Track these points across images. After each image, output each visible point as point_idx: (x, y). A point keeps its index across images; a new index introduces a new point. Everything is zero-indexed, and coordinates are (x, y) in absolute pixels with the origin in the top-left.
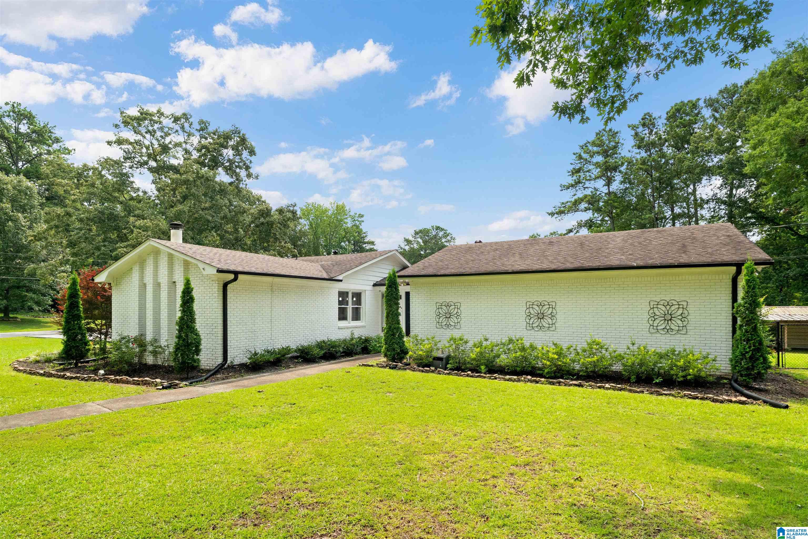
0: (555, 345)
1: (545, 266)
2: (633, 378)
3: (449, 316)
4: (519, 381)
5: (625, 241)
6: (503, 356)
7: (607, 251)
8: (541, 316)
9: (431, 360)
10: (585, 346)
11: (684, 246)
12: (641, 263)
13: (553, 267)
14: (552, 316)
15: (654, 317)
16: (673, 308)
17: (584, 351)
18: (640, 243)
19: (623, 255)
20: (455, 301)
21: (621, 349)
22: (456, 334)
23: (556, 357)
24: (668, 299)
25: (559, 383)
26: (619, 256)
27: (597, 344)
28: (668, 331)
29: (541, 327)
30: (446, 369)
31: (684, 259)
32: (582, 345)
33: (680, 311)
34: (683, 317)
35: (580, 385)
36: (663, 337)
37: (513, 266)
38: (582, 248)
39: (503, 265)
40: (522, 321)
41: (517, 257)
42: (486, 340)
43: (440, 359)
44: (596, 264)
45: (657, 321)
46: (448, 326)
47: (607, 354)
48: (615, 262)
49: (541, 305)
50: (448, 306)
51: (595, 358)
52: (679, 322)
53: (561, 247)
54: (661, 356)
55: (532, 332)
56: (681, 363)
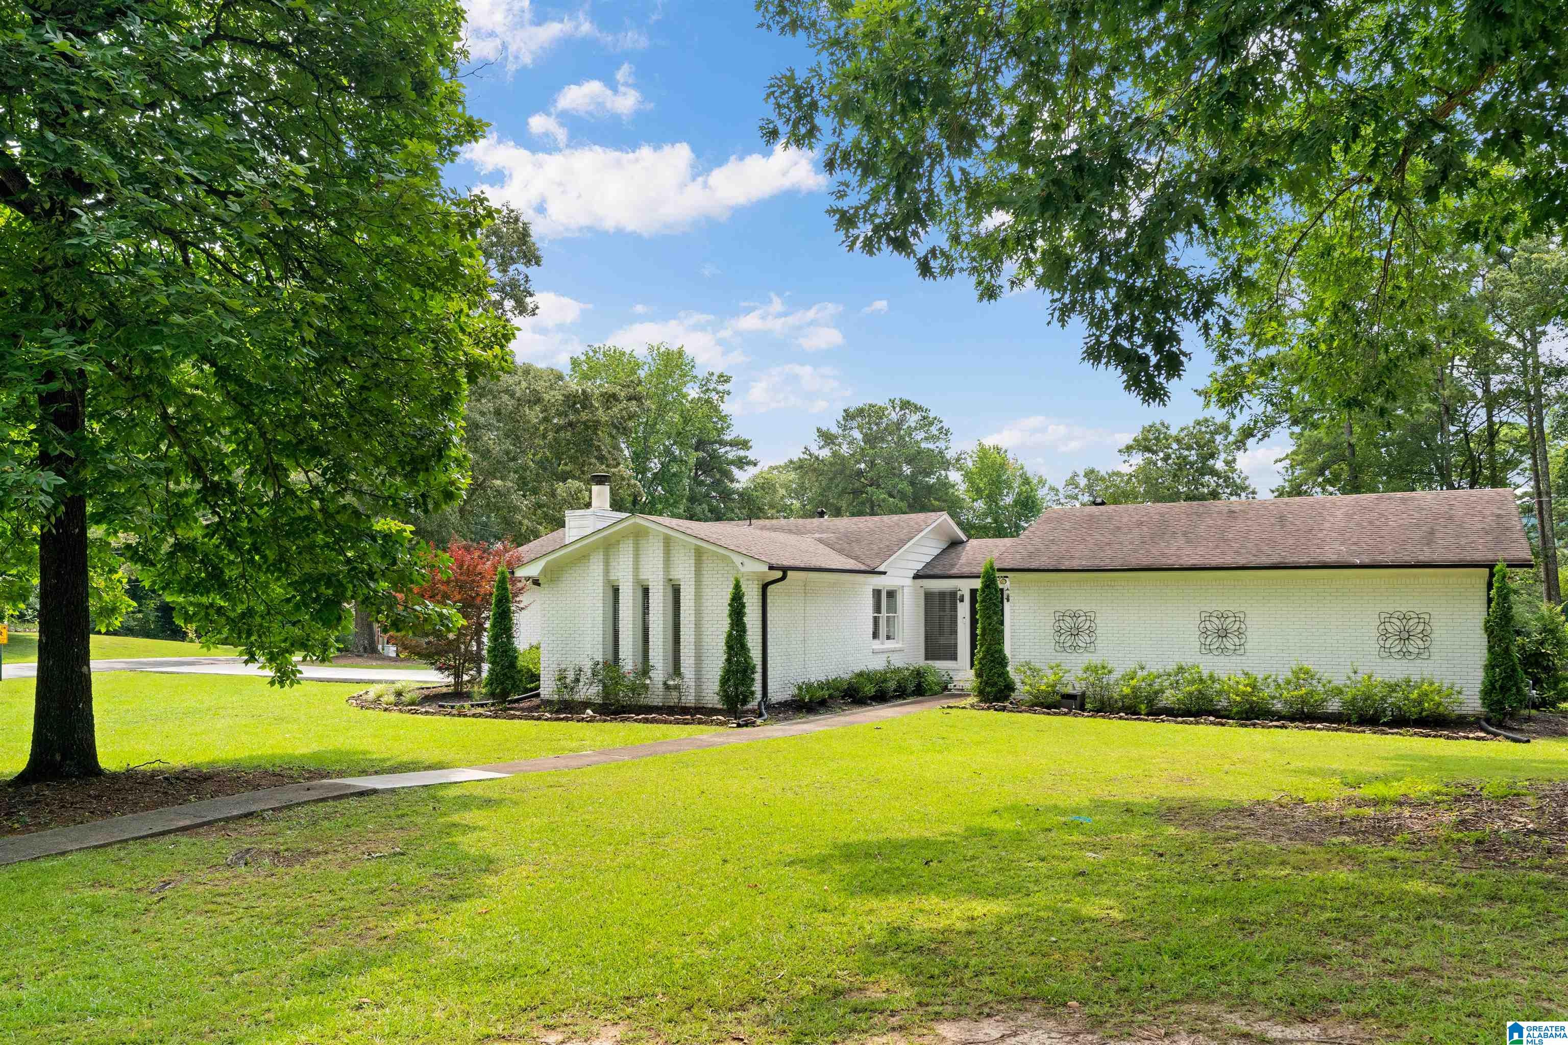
0: (1246, 674)
1: (1228, 560)
2: (1354, 718)
3: (1075, 632)
4: (1197, 723)
5: (1349, 517)
6: (1169, 693)
7: (1320, 535)
8: (1223, 634)
9: (1058, 698)
10: (1290, 675)
11: (1432, 532)
12: (1366, 560)
13: (1242, 561)
14: (1240, 633)
15: (1385, 635)
16: (1411, 622)
17: (1288, 682)
18: (1371, 523)
19: (1342, 544)
20: (1086, 609)
21: (1339, 681)
22: (1094, 659)
23: (1249, 689)
24: (1404, 610)
25: (1254, 725)
26: (1336, 546)
27: (1306, 673)
28: (1405, 654)
29: (1223, 650)
30: (1083, 710)
31: (1425, 555)
32: (1285, 674)
33: (1421, 627)
34: (1424, 636)
35: (1283, 727)
36: (1398, 663)
37: (1179, 557)
38: (1283, 526)
39: (1163, 555)
40: (1194, 640)
41: (1181, 541)
42: (1142, 668)
43: (1072, 697)
44: (1304, 560)
45: (1390, 641)
46: (1075, 647)
47: (1320, 688)
48: (1331, 558)
49: (1222, 617)
50: (1075, 616)
51: (1304, 690)
52: (1420, 642)
53: (1249, 523)
54: (1393, 688)
55: (1210, 656)
56: (1414, 695)
